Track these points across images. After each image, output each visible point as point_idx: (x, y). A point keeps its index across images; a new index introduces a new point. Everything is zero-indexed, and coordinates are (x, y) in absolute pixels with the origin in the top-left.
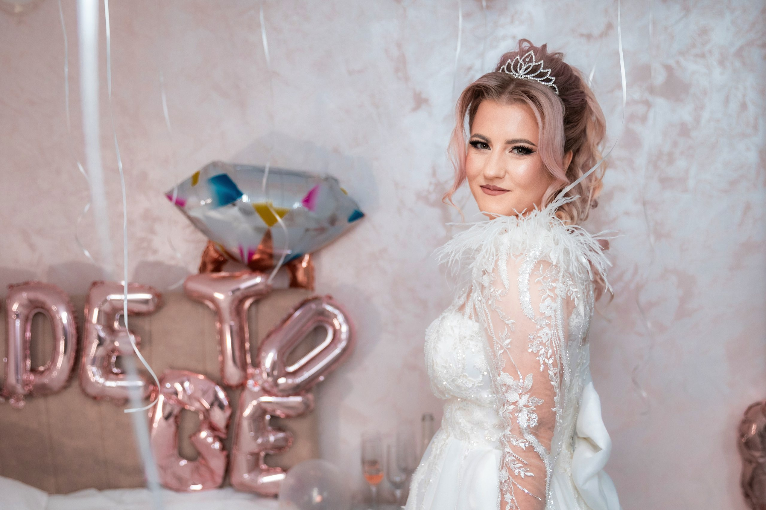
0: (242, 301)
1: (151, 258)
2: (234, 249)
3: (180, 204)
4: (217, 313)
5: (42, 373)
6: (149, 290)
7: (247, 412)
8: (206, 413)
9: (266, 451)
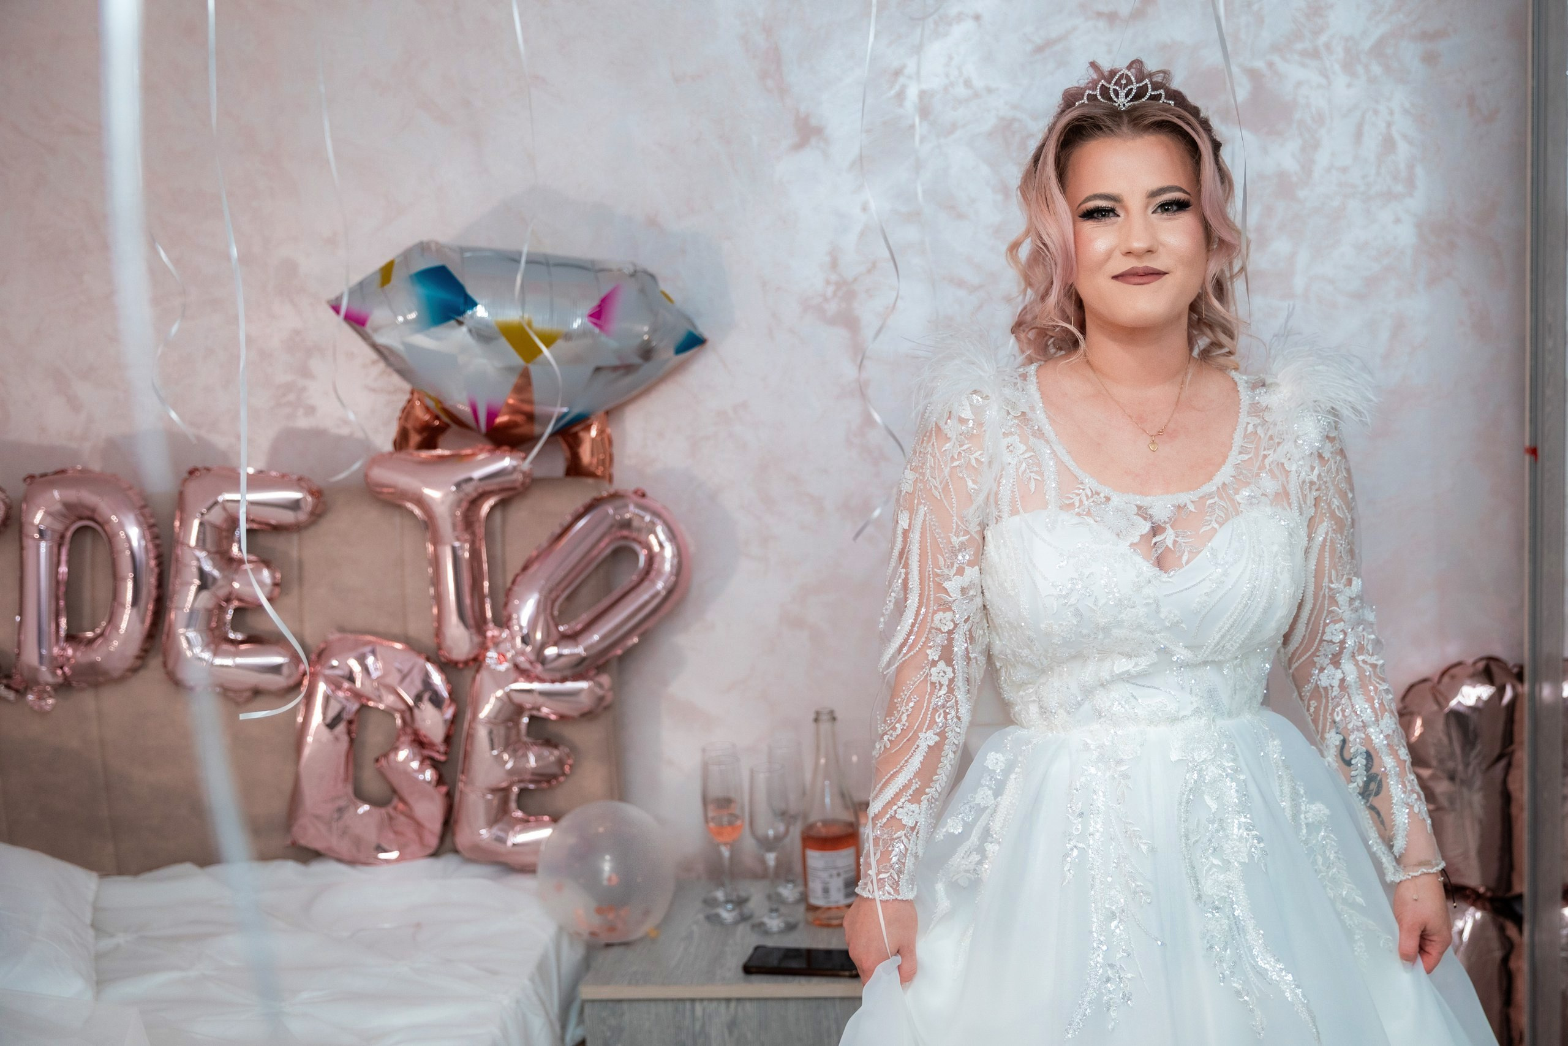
0: (475, 502)
1: (303, 422)
2: (463, 408)
3: (356, 321)
4: (429, 525)
5: (91, 641)
6: (299, 482)
7: (486, 711)
8: (408, 715)
9: (522, 785)
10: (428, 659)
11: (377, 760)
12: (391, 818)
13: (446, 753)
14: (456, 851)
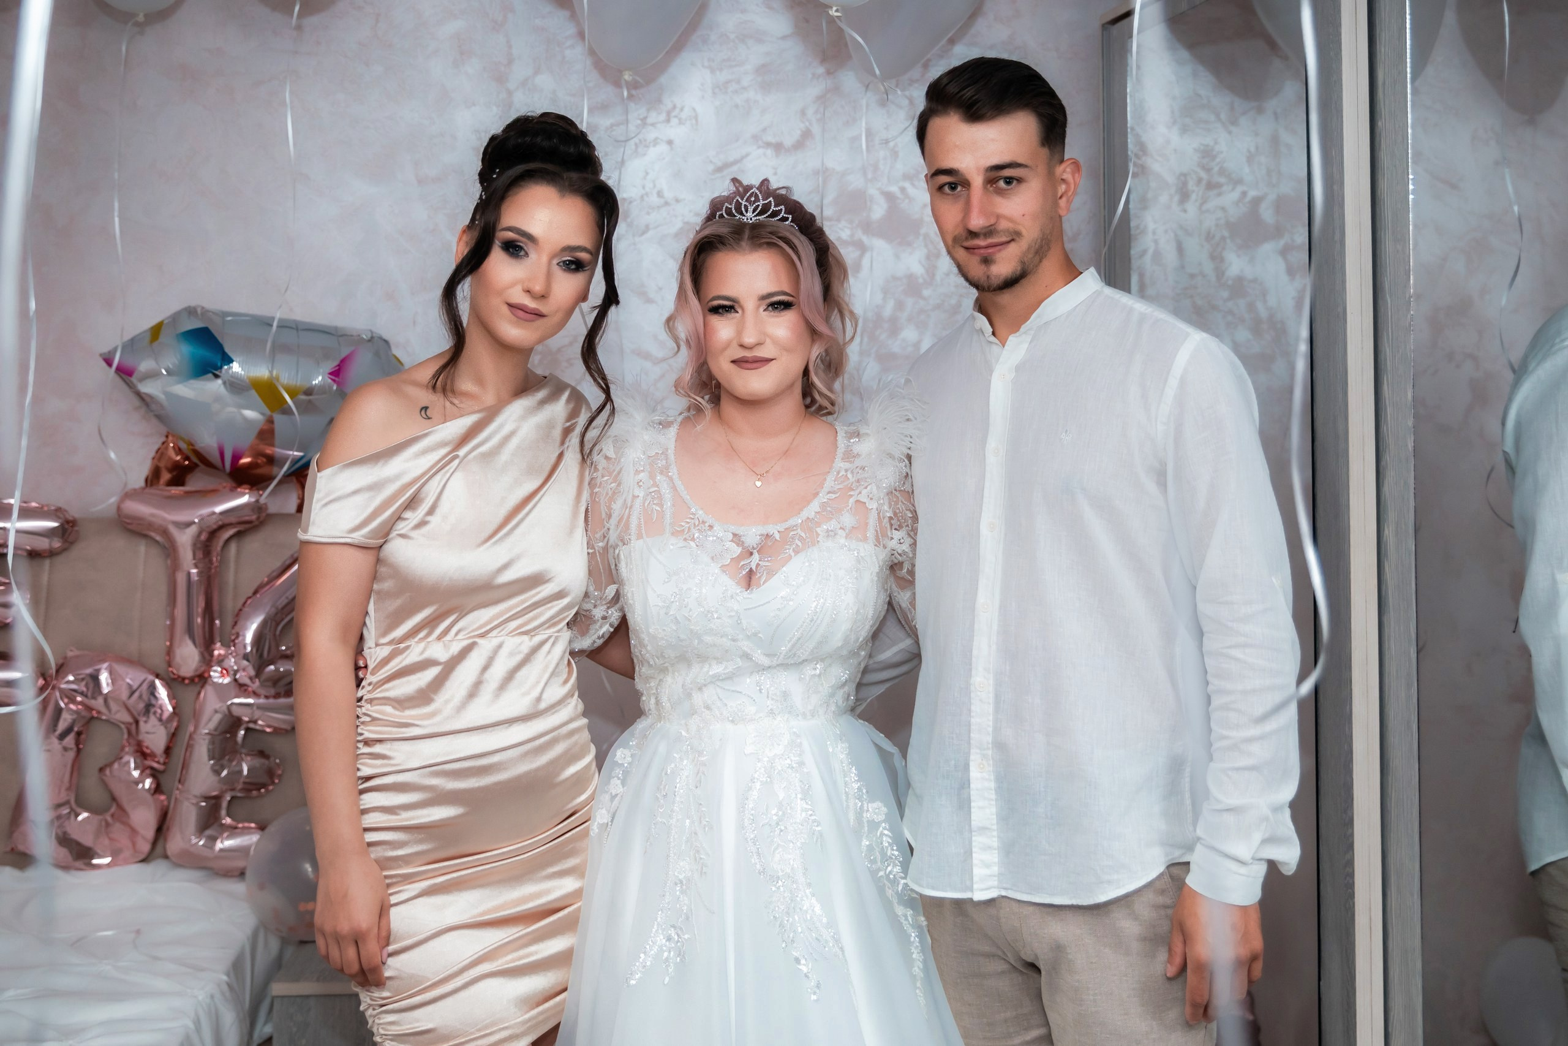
0: (214, 534)
3: (125, 373)
4: (169, 553)
6: (53, 514)
8: (133, 727)
9: (233, 794)
10: (157, 676)
11: (101, 770)
12: (108, 825)
13: (164, 764)
14: (166, 857)
